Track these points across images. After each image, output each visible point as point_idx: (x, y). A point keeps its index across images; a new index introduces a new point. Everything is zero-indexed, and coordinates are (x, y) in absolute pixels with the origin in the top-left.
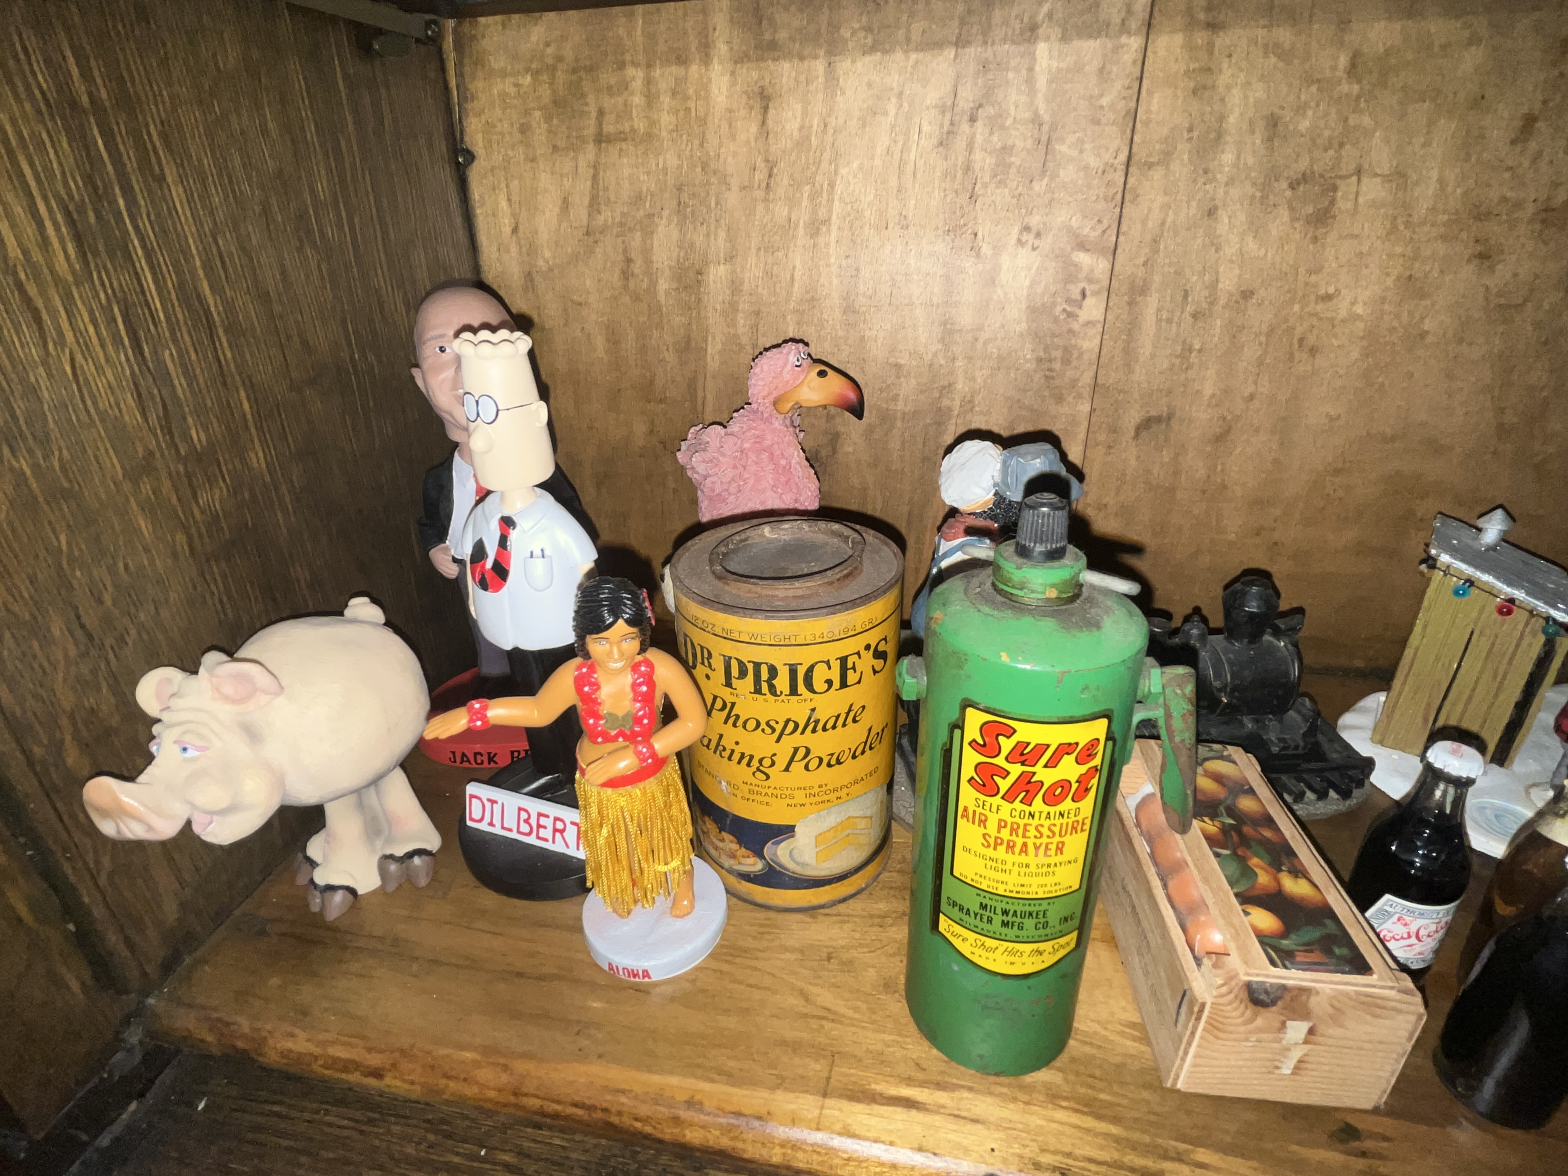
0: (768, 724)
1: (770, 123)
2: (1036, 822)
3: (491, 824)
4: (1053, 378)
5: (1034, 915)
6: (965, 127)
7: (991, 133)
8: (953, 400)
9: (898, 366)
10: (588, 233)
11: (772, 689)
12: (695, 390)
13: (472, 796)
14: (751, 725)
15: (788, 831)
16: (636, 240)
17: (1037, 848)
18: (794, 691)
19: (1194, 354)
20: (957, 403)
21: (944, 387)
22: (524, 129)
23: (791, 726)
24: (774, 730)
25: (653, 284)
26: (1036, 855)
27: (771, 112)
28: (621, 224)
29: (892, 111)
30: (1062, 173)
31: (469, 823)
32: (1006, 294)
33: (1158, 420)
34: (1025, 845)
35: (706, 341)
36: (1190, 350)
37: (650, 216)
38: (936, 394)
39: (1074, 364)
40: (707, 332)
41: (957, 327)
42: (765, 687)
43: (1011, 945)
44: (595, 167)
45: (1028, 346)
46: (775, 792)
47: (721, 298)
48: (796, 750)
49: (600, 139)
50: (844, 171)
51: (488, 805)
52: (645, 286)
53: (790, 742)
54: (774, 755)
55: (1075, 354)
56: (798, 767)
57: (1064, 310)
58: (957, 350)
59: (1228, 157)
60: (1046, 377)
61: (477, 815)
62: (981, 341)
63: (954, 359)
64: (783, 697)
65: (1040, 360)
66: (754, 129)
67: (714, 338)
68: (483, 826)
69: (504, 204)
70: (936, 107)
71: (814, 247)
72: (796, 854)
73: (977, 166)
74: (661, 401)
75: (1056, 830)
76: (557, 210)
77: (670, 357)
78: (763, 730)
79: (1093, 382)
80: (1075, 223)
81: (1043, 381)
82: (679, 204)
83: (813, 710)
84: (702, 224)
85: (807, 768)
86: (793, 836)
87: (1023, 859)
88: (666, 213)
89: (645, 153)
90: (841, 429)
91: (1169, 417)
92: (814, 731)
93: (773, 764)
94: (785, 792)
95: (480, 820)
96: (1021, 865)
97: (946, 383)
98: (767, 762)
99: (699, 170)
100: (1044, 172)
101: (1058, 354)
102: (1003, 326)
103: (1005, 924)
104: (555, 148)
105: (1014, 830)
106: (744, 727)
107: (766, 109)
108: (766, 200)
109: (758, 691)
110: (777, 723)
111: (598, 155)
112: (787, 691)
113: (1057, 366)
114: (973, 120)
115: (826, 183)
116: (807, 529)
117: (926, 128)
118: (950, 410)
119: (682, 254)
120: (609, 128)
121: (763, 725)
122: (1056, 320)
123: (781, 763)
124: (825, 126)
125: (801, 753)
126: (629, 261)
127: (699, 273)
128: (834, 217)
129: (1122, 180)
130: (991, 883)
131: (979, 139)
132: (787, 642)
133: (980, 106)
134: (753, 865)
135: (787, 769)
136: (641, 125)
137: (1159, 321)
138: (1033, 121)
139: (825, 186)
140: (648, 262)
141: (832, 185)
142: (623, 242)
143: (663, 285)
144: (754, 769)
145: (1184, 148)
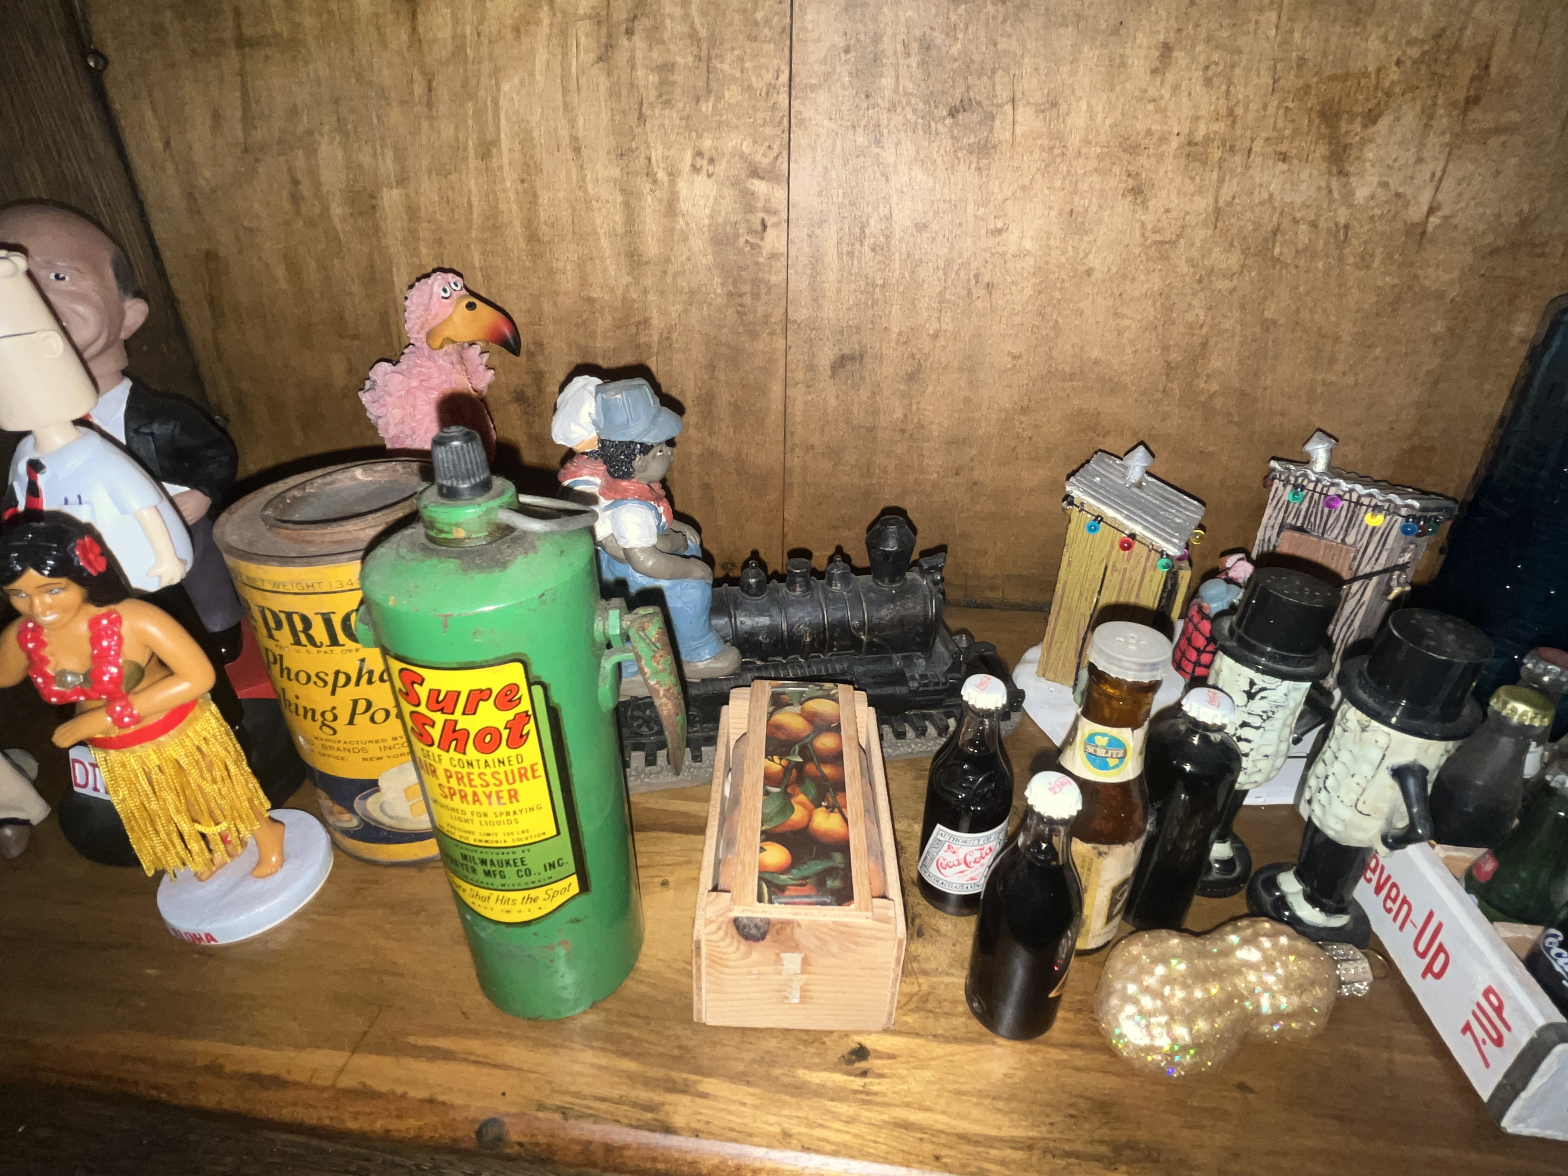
0: (317, 675)
1: (421, 30)
2: (476, 771)
3: (95, 789)
4: (745, 313)
5: (511, 862)
6: (624, 42)
7: (651, 49)
8: (651, 336)
9: (591, 300)
10: (246, 150)
11: (311, 640)
12: (388, 325)
13: (75, 761)
14: (303, 677)
15: (371, 786)
16: (300, 159)
17: (489, 797)
18: (334, 642)
19: (878, 290)
20: (656, 338)
21: (639, 323)
22: (159, 30)
23: (342, 676)
24: (326, 683)
25: (326, 209)
26: (490, 804)
27: (420, 17)
28: (280, 142)
29: (546, 22)
30: (727, 94)
31: (76, 789)
32: (687, 224)
33: (852, 358)
34: (475, 794)
35: (391, 272)
36: (874, 285)
37: (310, 133)
38: (633, 330)
39: (764, 298)
40: (391, 261)
41: (645, 259)
42: (303, 638)
43: (501, 894)
44: (242, 75)
45: (717, 280)
46: (346, 746)
47: (399, 224)
48: (355, 702)
49: (242, 42)
50: (505, 87)
52: (317, 210)
53: (346, 695)
54: (334, 708)
55: (763, 289)
56: (362, 720)
57: (747, 241)
58: (648, 282)
59: (887, 81)
60: (738, 312)
61: (80, 780)
62: (670, 274)
63: (645, 292)
64: (324, 648)
65: (730, 295)
66: (404, 37)
67: (398, 269)
68: (88, 791)
69: (149, 114)
70: (589, 17)
71: (487, 170)
72: (386, 808)
73: (641, 83)
74: (355, 337)
75: (502, 777)
76: (209, 122)
77: (356, 288)
78: (315, 683)
79: (784, 318)
80: (746, 148)
81: (735, 317)
82: (339, 120)
83: (363, 660)
84: (366, 142)
85: (372, 719)
86: (378, 791)
87: (477, 808)
88: (326, 128)
89: (293, 61)
90: (542, 366)
91: (862, 356)
92: (370, 682)
93: (335, 718)
94: (356, 746)
95: (85, 786)
96: (479, 815)
97: (642, 319)
98: (328, 715)
99: (353, 81)
100: (709, 92)
101: (747, 288)
102: (689, 259)
103: (488, 873)
104: (194, 51)
105: (460, 780)
106: (297, 680)
107: (414, 14)
108: (431, 118)
109: (298, 642)
110: (327, 675)
111: (242, 62)
112: (326, 641)
113: (747, 300)
114: (629, 32)
115: (489, 99)
116: (401, 471)
117: (583, 40)
118: (649, 346)
119: (351, 176)
120: (249, 31)
121: (314, 678)
122: (741, 252)
123: (344, 715)
124: (479, 35)
125: (362, 705)
126: (296, 182)
127: (372, 196)
128: (503, 136)
129: (787, 101)
131: (639, 54)
132: (311, 590)
133: (635, 17)
134: (351, 822)
135: (351, 722)
136: (282, 28)
137: (840, 255)
138: (691, 36)
139: (489, 103)
140: (317, 185)
141: (496, 102)
142: (287, 161)
143: (337, 210)
144: (319, 723)
145: (843, 72)
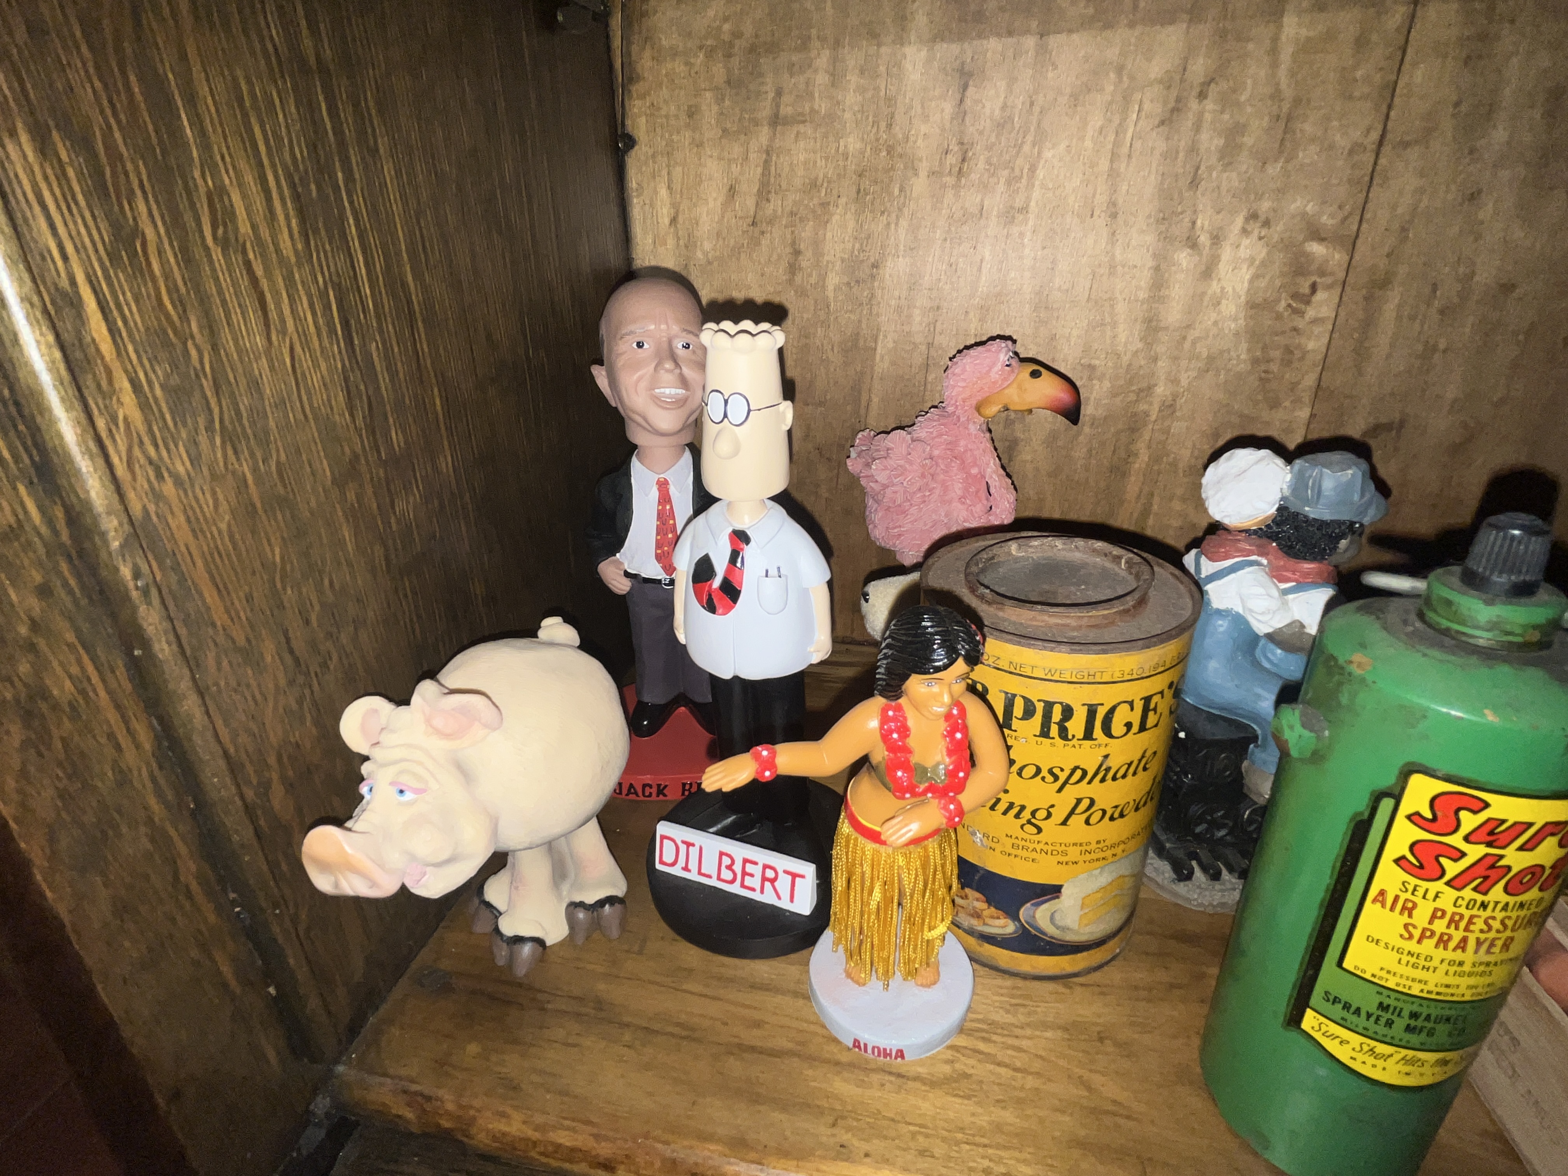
0: (1051, 772)
1: (968, 102)
2: (1488, 912)
3: (686, 869)
4: (1268, 380)
5: (1452, 1021)
6: (1194, 105)
7: (1222, 112)
8: (1151, 404)
9: (1092, 368)
10: (754, 224)
11: (1063, 733)
12: (860, 393)
13: (663, 837)
14: (1030, 771)
15: (1054, 891)
16: (807, 232)
17: (1479, 943)
18: (1088, 735)
19: (1437, 356)
20: (1156, 407)
21: (1141, 390)
22: (692, 113)
23: (1079, 773)
24: (1056, 778)
25: (823, 278)
26: (1476, 952)
27: (971, 91)
28: (792, 214)
29: (1110, 88)
30: (1301, 155)
31: (659, 866)
32: (1223, 288)
33: (1388, 427)
34: (1464, 940)
35: (876, 342)
36: (1435, 349)
37: (824, 205)
38: (1132, 397)
39: (1296, 364)
40: (878, 330)
41: (1162, 325)
42: (1054, 730)
43: (1411, 1053)
44: (768, 153)
45: (1244, 346)
46: (1045, 848)
47: (897, 293)
48: (1079, 801)
49: (776, 121)
50: (1048, 154)
51: (683, 848)
52: (813, 280)
53: (1072, 792)
54: (1052, 806)
55: (1298, 354)
56: (1077, 820)
57: (1289, 306)
58: (1160, 349)
59: (1500, 135)
60: (1261, 379)
61: (669, 857)
62: (1190, 338)
63: (1155, 360)
64: (1075, 741)
65: (1255, 361)
66: (948, 107)
67: (885, 336)
68: (676, 871)
69: (663, 192)
70: (1160, 82)
71: (1007, 237)
72: (1057, 917)
73: (1203, 148)
74: (821, 404)
75: (1510, 923)
76: (721, 199)
77: (836, 358)
78: (1043, 779)
79: (1315, 385)
80: (1309, 208)
81: (1257, 383)
82: (858, 192)
83: (1106, 757)
84: (883, 213)
85: (1087, 822)
86: (1058, 897)
87: (1458, 955)
88: (843, 200)
89: (825, 136)
90: (1019, 435)
91: (1402, 424)
92: (1103, 780)
93: (1049, 815)
94: (1058, 848)
95: (673, 864)
96: (1451, 963)
97: (1144, 385)
98: (1041, 814)
99: (884, 153)
100: (1281, 152)
101: (1276, 354)
102: (1216, 323)
103: (1409, 1029)
104: (725, 131)
105: (1454, 922)
106: (1020, 774)
107: (965, 87)
108: (957, 187)
109: (1045, 733)
110: (1062, 770)
111: (772, 139)
112: (1080, 734)
113: (1274, 367)
114: (1202, 96)
115: (1027, 167)
116: (1060, 546)
117: (1147, 106)
118: (1147, 414)
119: (857, 246)
120: (786, 110)
121: (1045, 772)
122: (1279, 317)
123: (1059, 815)
124: (1032, 104)
125: (1085, 803)
126: (797, 253)
127: (875, 266)
128: (1033, 203)
129: (1372, 160)
130: (1403, 981)
131: (1208, 117)
132: (1091, 679)
133: (1212, 80)
134: (1005, 926)
135: (1064, 823)
136: (822, 106)
137: (1399, 318)
138: (1272, 97)
139: (1026, 171)
140: (818, 255)
141: (1033, 169)
142: (793, 232)
143: (833, 280)
144: (1023, 821)
145: (1447, 125)
